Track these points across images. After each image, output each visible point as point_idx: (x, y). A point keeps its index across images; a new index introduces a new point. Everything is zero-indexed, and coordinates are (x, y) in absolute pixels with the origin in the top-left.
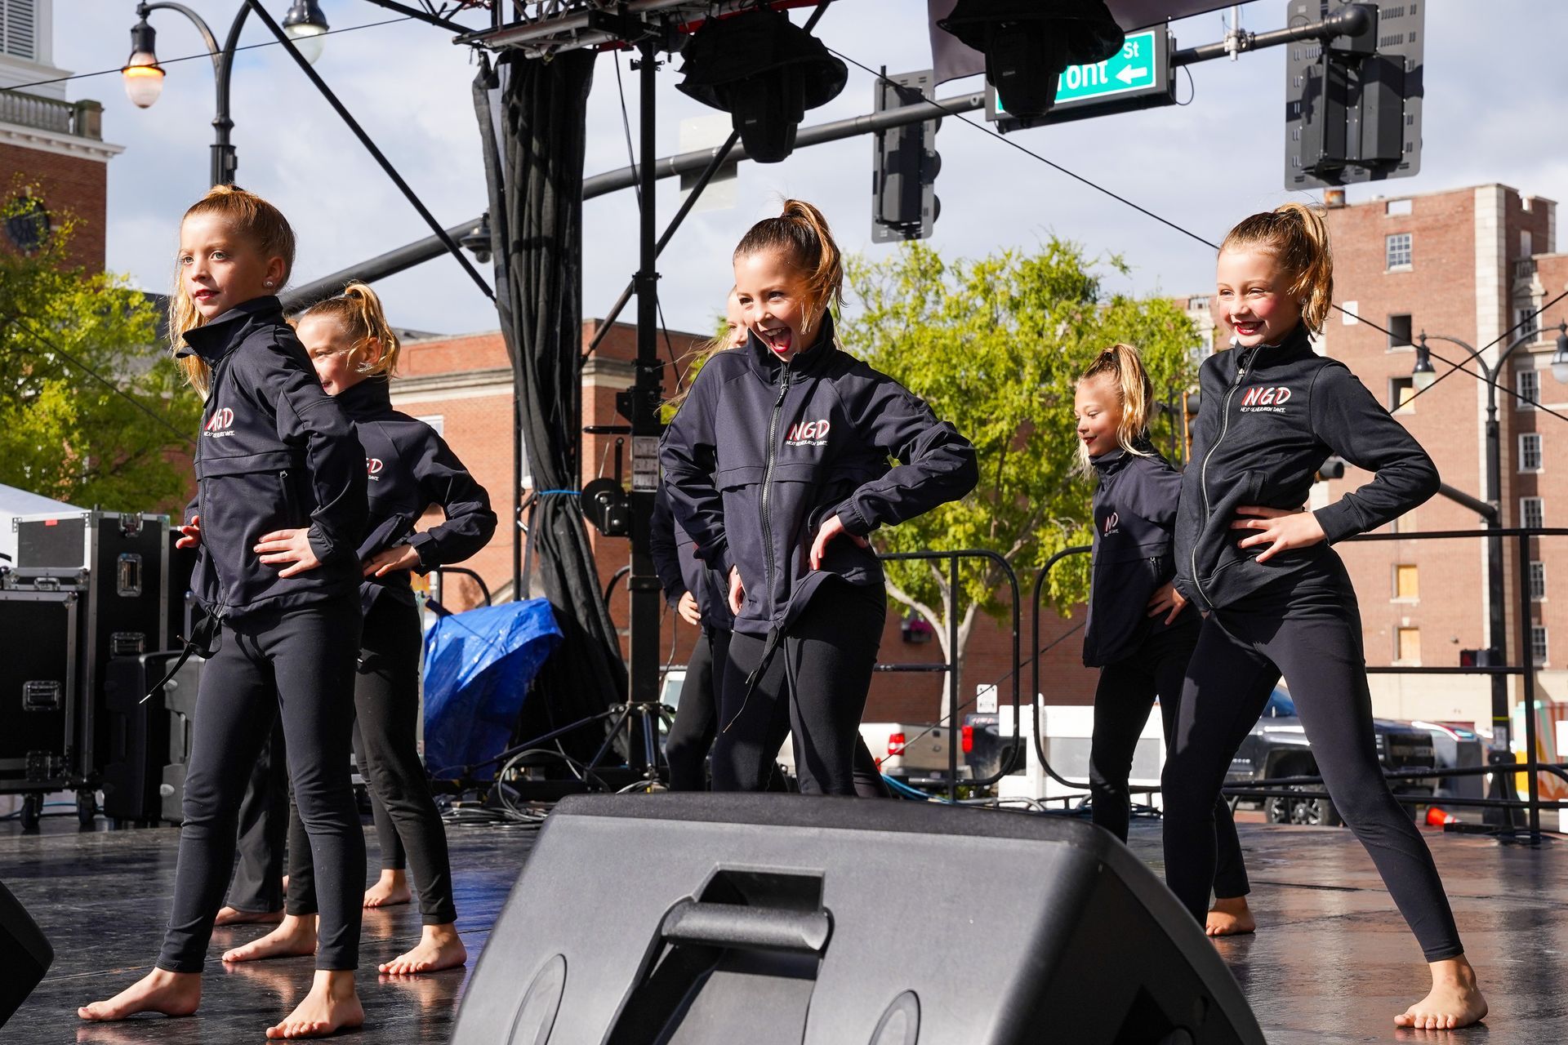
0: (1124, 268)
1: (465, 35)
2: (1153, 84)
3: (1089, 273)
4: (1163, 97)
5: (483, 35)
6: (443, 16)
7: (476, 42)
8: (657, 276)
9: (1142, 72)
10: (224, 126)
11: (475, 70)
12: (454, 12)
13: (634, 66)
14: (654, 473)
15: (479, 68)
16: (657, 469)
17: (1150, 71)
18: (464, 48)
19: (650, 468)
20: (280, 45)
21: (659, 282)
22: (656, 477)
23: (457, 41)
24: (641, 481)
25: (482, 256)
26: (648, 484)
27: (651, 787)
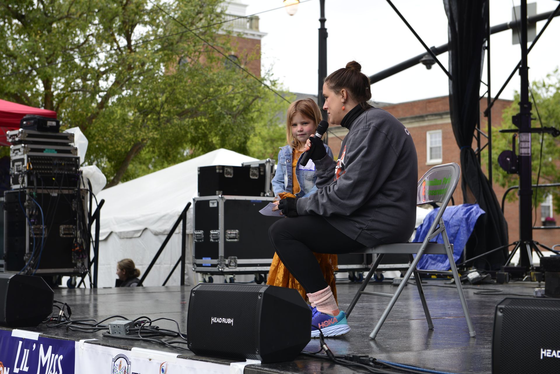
8: (528, 68)
10: (323, 21)
14: (528, 148)
16: (530, 146)
19: (527, 146)
22: (530, 150)
24: (523, 151)
25: (429, 67)
26: (526, 152)
27: (532, 273)
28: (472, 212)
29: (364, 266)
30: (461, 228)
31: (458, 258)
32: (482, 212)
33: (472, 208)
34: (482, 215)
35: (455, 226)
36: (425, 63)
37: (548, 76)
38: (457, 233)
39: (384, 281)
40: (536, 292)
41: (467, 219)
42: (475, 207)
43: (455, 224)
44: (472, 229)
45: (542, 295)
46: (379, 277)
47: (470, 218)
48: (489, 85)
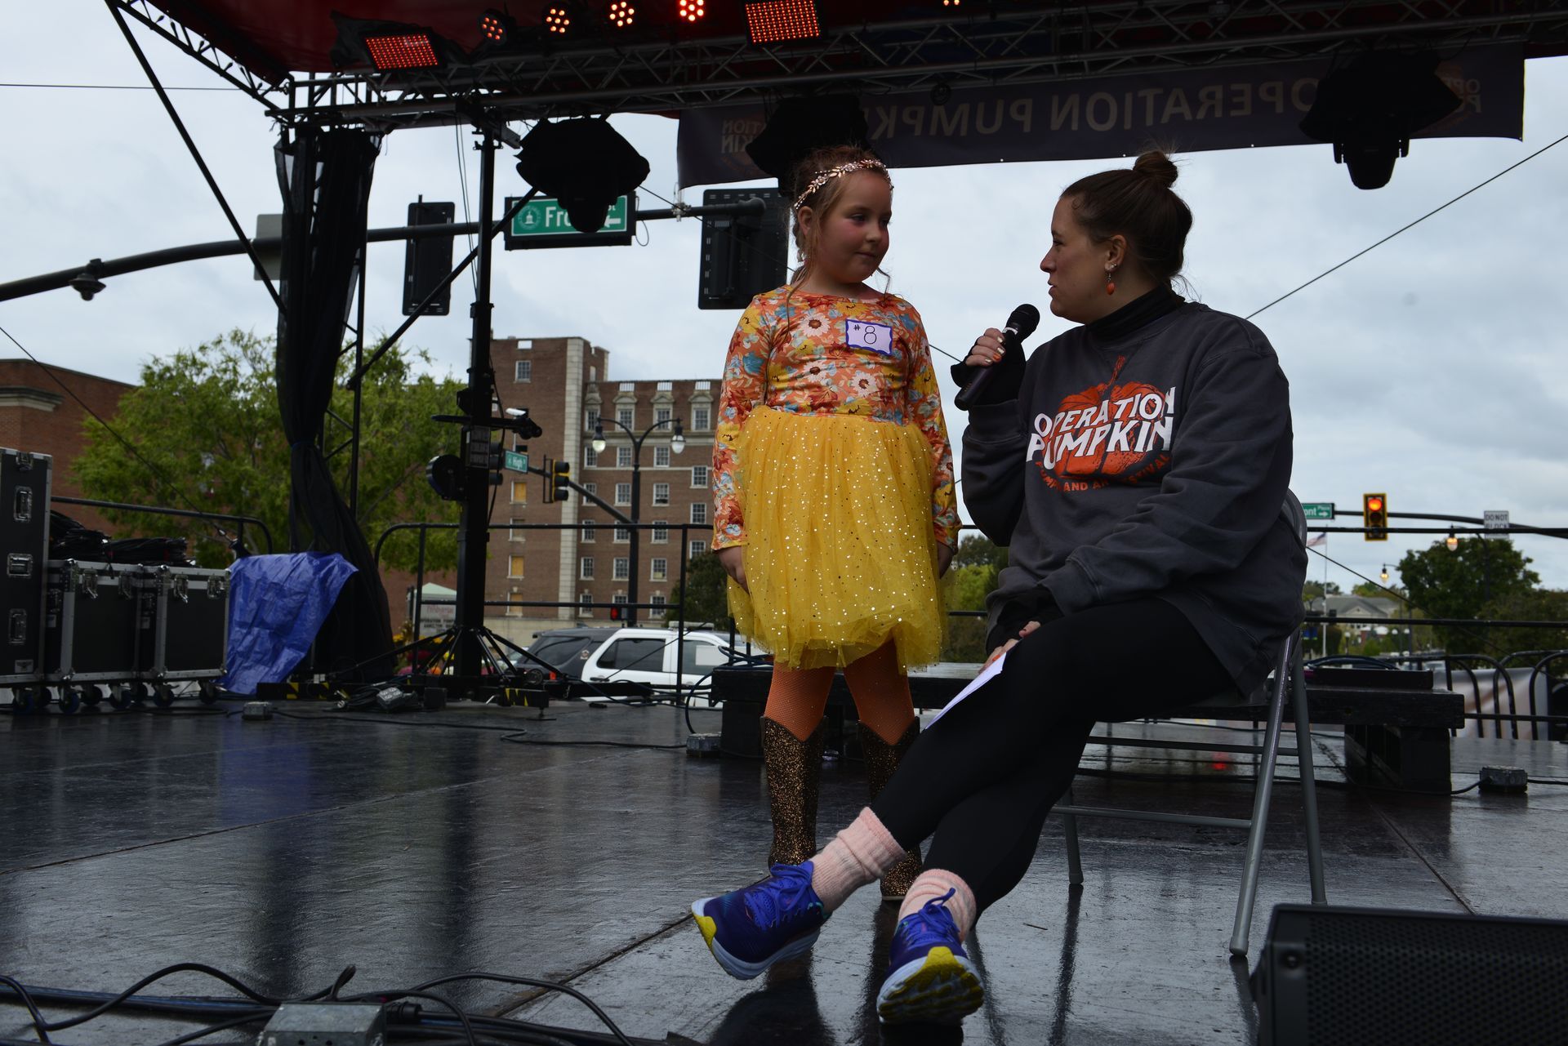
0: (427, 359)
1: (273, 111)
2: (625, 230)
3: (405, 360)
4: (624, 239)
5: (283, 112)
6: (260, 92)
7: (280, 117)
8: (492, 306)
9: (617, 221)
11: (276, 138)
12: (267, 92)
13: (477, 146)
14: (485, 454)
15: (280, 137)
17: (623, 222)
18: (271, 119)
19: (483, 450)
20: (154, 91)
21: (493, 310)
23: (267, 114)
24: (477, 459)
25: (87, 296)
26: (481, 461)
27: (507, 690)
28: (333, 567)
29: (135, 673)
30: (309, 597)
31: (303, 655)
32: (355, 569)
33: (332, 560)
34: (354, 575)
35: (299, 593)
36: (79, 287)
37: (203, 349)
38: (301, 607)
39: (175, 704)
40: (701, 742)
41: (324, 580)
42: (337, 559)
43: (297, 590)
44: (333, 601)
45: (713, 747)
46: (165, 698)
47: (329, 581)
48: (360, 332)
